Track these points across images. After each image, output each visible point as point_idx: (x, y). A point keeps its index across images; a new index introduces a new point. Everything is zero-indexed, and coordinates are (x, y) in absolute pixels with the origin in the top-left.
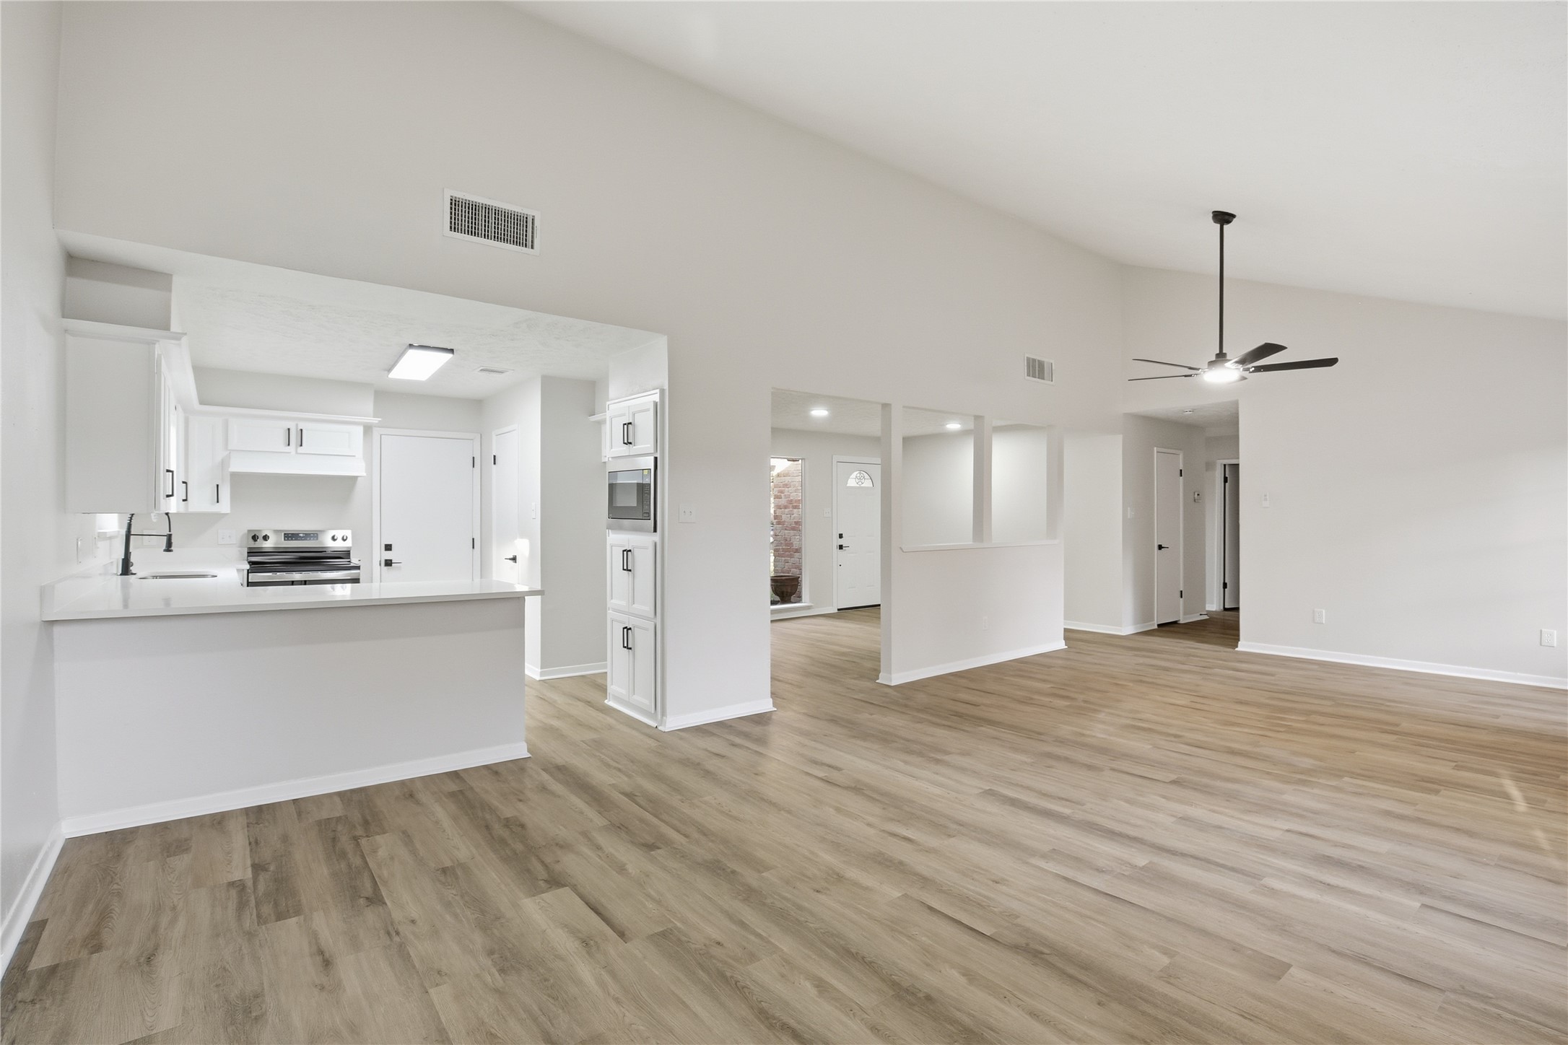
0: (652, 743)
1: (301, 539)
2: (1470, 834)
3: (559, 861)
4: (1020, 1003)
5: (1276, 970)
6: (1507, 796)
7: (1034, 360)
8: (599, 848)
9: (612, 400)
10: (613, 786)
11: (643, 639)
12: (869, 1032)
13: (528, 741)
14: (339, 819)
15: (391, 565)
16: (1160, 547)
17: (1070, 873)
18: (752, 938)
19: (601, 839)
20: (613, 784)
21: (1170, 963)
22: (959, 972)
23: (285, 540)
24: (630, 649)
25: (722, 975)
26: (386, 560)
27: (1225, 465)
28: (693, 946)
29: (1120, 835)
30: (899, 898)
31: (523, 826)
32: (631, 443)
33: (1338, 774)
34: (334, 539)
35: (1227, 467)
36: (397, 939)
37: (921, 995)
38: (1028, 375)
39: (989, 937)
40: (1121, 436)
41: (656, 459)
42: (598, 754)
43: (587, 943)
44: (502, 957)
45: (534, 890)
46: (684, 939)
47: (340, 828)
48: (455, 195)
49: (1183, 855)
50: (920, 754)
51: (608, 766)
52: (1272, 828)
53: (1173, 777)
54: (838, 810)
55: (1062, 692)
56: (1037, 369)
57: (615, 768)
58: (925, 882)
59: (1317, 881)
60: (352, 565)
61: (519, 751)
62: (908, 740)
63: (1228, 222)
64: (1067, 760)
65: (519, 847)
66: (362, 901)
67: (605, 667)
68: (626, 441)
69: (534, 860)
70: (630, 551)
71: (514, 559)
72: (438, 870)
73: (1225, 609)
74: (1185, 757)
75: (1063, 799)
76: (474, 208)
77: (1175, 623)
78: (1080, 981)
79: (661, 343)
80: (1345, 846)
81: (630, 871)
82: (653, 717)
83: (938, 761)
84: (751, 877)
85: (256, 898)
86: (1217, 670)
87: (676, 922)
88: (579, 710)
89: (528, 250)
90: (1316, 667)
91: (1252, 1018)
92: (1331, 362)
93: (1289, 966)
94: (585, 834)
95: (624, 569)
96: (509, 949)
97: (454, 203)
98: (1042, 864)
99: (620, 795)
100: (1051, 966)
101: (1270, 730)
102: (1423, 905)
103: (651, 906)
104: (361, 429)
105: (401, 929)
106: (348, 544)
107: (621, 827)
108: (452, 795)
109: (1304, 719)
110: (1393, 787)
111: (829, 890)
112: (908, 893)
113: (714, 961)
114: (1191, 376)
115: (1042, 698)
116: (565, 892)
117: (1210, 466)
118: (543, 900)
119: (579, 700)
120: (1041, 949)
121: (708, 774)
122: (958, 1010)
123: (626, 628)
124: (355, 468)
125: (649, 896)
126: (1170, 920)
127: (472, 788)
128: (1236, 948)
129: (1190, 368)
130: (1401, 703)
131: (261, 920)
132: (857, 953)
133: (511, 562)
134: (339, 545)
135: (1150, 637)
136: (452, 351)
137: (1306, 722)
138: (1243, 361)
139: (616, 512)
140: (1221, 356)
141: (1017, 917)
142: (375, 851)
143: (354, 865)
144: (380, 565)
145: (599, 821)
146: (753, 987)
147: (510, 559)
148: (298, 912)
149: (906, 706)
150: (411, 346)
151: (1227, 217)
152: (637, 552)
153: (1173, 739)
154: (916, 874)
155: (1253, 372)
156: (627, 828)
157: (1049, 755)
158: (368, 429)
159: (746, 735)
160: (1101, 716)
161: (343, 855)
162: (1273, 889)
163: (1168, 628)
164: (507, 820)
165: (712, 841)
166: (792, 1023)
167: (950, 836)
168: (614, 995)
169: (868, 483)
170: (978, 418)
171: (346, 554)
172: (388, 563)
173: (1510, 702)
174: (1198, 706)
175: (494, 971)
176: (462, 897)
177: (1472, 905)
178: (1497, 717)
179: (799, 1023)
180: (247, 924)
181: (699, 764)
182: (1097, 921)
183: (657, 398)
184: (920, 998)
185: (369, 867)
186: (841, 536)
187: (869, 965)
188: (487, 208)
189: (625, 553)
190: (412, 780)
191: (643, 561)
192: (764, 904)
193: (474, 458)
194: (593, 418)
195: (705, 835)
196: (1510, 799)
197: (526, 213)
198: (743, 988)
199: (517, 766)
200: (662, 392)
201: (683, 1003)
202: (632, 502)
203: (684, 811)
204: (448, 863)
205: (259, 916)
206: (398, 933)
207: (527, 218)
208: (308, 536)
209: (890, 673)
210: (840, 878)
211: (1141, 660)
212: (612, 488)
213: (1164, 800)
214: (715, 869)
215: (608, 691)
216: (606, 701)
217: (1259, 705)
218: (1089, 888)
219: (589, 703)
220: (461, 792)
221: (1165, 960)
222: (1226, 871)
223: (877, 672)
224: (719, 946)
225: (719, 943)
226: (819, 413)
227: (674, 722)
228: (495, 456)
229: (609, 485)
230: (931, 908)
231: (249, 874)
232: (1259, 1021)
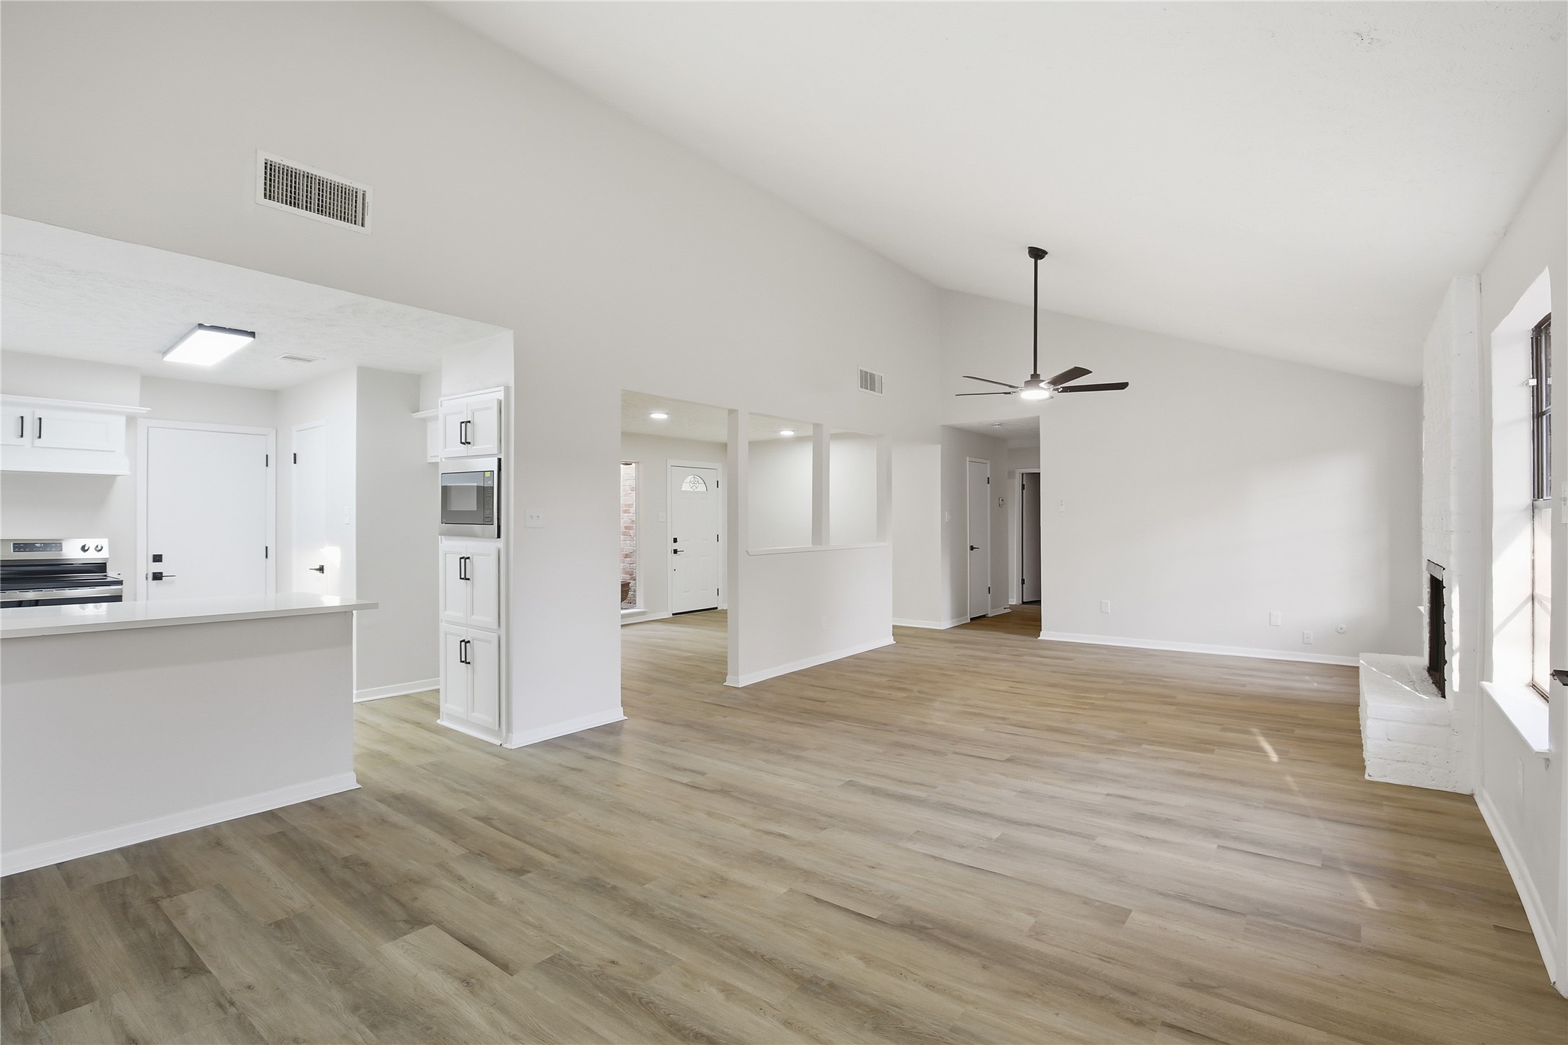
0: (501, 763)
1: (38, 549)
2: (1241, 783)
3: (417, 898)
4: (916, 977)
5: (1119, 916)
6: (1261, 750)
7: (866, 373)
8: (460, 879)
9: (445, 396)
10: (463, 810)
11: (484, 653)
12: (782, 1027)
13: (355, 771)
14: (125, 881)
15: (161, 579)
16: (972, 548)
17: (937, 852)
18: (648, 952)
19: (462, 870)
20: (463, 809)
21: (1036, 922)
22: (855, 957)
23: (14, 551)
24: (469, 663)
25: (623, 994)
26: (154, 574)
27: (1023, 474)
28: (586, 969)
29: (972, 812)
30: (785, 893)
31: (366, 864)
32: (469, 443)
33: (1137, 742)
34: (84, 549)
35: (1024, 475)
36: (232, 1010)
37: (824, 984)
38: (861, 387)
39: (877, 921)
40: (940, 446)
41: (500, 460)
42: (440, 778)
43: (468, 982)
44: (370, 1012)
45: (394, 933)
46: (575, 963)
47: (129, 891)
48: (270, 158)
49: (1029, 825)
50: (779, 752)
51: (454, 790)
52: (1094, 793)
53: (1008, 756)
54: (709, 814)
55: (897, 685)
56: (868, 381)
57: (462, 792)
58: (808, 875)
59: (1138, 835)
60: (109, 579)
61: (347, 782)
62: (765, 740)
63: (1042, 257)
64: (913, 747)
65: (366, 888)
66: (177, 973)
67: (438, 683)
68: (463, 441)
69: (386, 899)
70: (468, 558)
71: (321, 569)
72: (270, 925)
73: (1023, 603)
74: (1014, 737)
75: (917, 784)
76: (292, 175)
77: (984, 616)
78: (964, 949)
79: (506, 339)
80: (1153, 803)
81: (501, 899)
82: (497, 733)
83: (797, 758)
84: (634, 891)
85: (24, 990)
86: (1026, 658)
87: (563, 947)
88: (407, 732)
89: (358, 228)
90: (1104, 651)
91: (1110, 960)
92: (1122, 386)
93: (1130, 911)
94: (442, 866)
95: (461, 578)
96: (376, 1001)
97: (270, 168)
98: (910, 846)
99: (474, 820)
100: (937, 940)
101: (1077, 708)
102: (1218, 846)
103: (532, 933)
104: (123, 419)
105: (235, 998)
106: (104, 555)
107: (482, 854)
108: (273, 838)
109: (1103, 697)
110: (1181, 749)
111: (716, 894)
112: (793, 888)
113: (612, 981)
114: (1010, 393)
115: (882, 691)
116: (430, 931)
117: (1011, 474)
118: (405, 942)
119: (407, 722)
120: (924, 924)
121: (566, 790)
122: (862, 992)
123: (464, 641)
124: (114, 464)
125: (527, 923)
126: (1029, 884)
127: (295, 828)
128: (1087, 902)
129: (1011, 386)
130: (1175, 678)
131: (38, 1015)
132: (755, 952)
133: (318, 572)
134: (92, 556)
135: (967, 631)
136: (252, 334)
137: (1105, 699)
138: (1056, 381)
139: (451, 517)
140: (1035, 377)
141: (898, 898)
142: (182, 913)
143: (157, 933)
144: (147, 578)
145: (455, 850)
146: (657, 1002)
147: (317, 570)
148: (89, 997)
149: (757, 706)
150: (201, 326)
151: (1040, 254)
152: (475, 559)
153: (1001, 722)
154: (797, 869)
155: (1061, 392)
156: (488, 854)
157: (898, 744)
158: (131, 420)
159: (600, 747)
160: (936, 704)
161: (139, 922)
162: (1105, 846)
163: (979, 621)
164: (346, 859)
165: (586, 859)
166: (705, 1031)
167: (822, 829)
168: (510, 1033)
169: (702, 488)
170: (817, 426)
171: (101, 567)
172: (157, 577)
173: (1254, 673)
174: (1017, 691)
175: (363, 1027)
176: (307, 951)
177: (1253, 842)
178: (1244, 686)
179: (712, 1029)
180: (18, 1022)
181: (555, 780)
182: (968, 892)
183: (501, 396)
184: (824, 987)
185: (179, 933)
186: (675, 540)
187: (769, 962)
188: (309, 177)
189: (463, 560)
190: (217, 826)
191: (484, 569)
192: (653, 917)
193: (267, 456)
194: (417, 415)
195: (576, 853)
196: (1262, 752)
197: (355, 186)
198: (647, 1003)
199: (346, 798)
200: (507, 389)
201: (588, 1029)
202: (471, 504)
203: (548, 830)
204: (281, 916)
205: (33, 1010)
206: (232, 1004)
207: (356, 192)
208: (46, 545)
209: (738, 676)
210: (724, 881)
211: (962, 652)
212: (445, 490)
213: (1003, 777)
214: (594, 886)
215: (441, 710)
216: (439, 721)
217: (1065, 687)
218: (956, 863)
219: (418, 724)
220: (282, 833)
221: (1032, 920)
222: (1066, 835)
223: (723, 676)
224: (613, 965)
225: (613, 962)
226: (659, 416)
227: (523, 736)
228: (295, 454)
229: (442, 487)
230: (817, 900)
231: (10, 962)
232: (1115, 962)
